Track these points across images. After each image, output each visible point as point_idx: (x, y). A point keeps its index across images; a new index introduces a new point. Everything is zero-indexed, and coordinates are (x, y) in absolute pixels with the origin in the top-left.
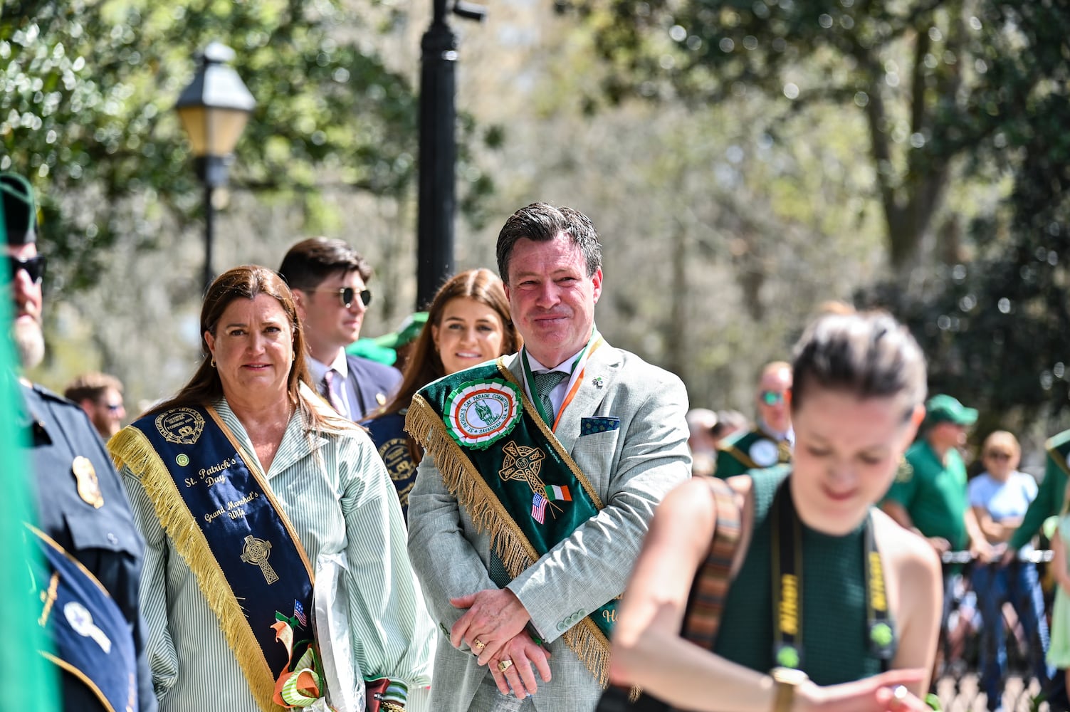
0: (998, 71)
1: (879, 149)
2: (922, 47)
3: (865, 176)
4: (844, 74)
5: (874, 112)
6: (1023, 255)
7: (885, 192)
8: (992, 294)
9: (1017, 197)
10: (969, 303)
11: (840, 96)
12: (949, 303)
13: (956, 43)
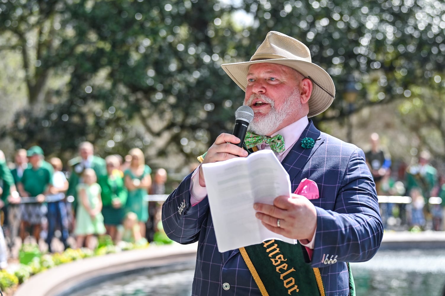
0: (65, 42)
1: (26, 65)
2: (41, 33)
3: (21, 74)
4: (14, 40)
5: (24, 53)
6: (71, 102)
7: (27, 80)
8: (61, 115)
9: (70, 83)
10: (54, 117)
11: (13, 48)
12: (47, 116)
13: (52, 32)
